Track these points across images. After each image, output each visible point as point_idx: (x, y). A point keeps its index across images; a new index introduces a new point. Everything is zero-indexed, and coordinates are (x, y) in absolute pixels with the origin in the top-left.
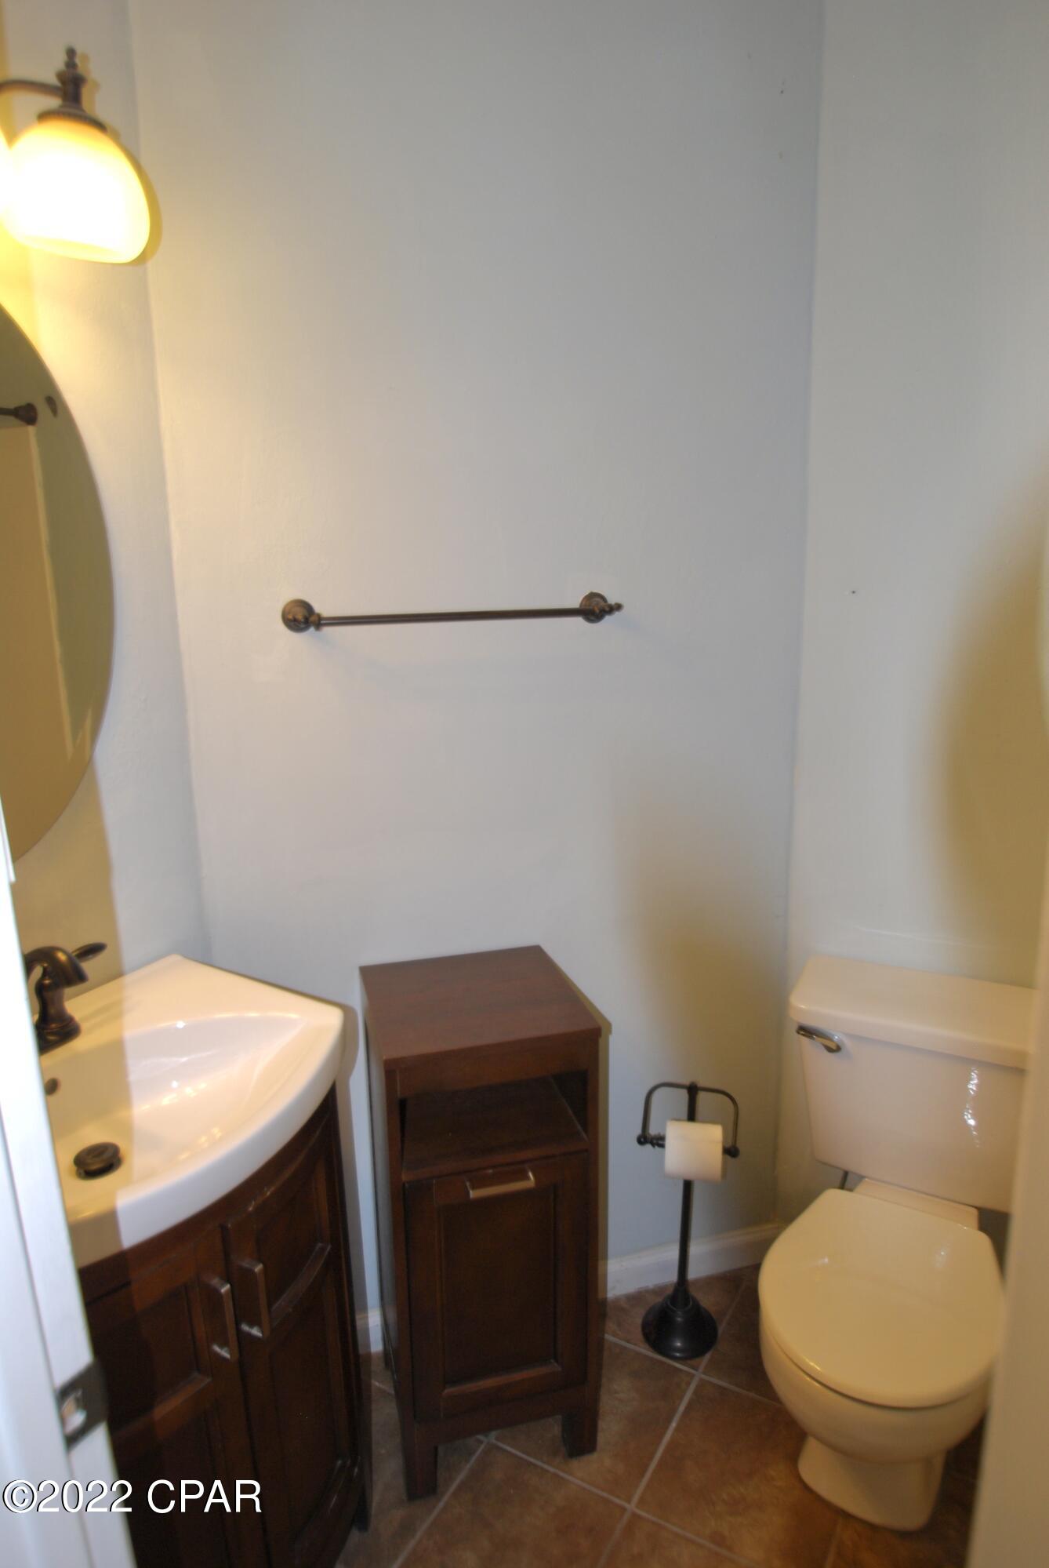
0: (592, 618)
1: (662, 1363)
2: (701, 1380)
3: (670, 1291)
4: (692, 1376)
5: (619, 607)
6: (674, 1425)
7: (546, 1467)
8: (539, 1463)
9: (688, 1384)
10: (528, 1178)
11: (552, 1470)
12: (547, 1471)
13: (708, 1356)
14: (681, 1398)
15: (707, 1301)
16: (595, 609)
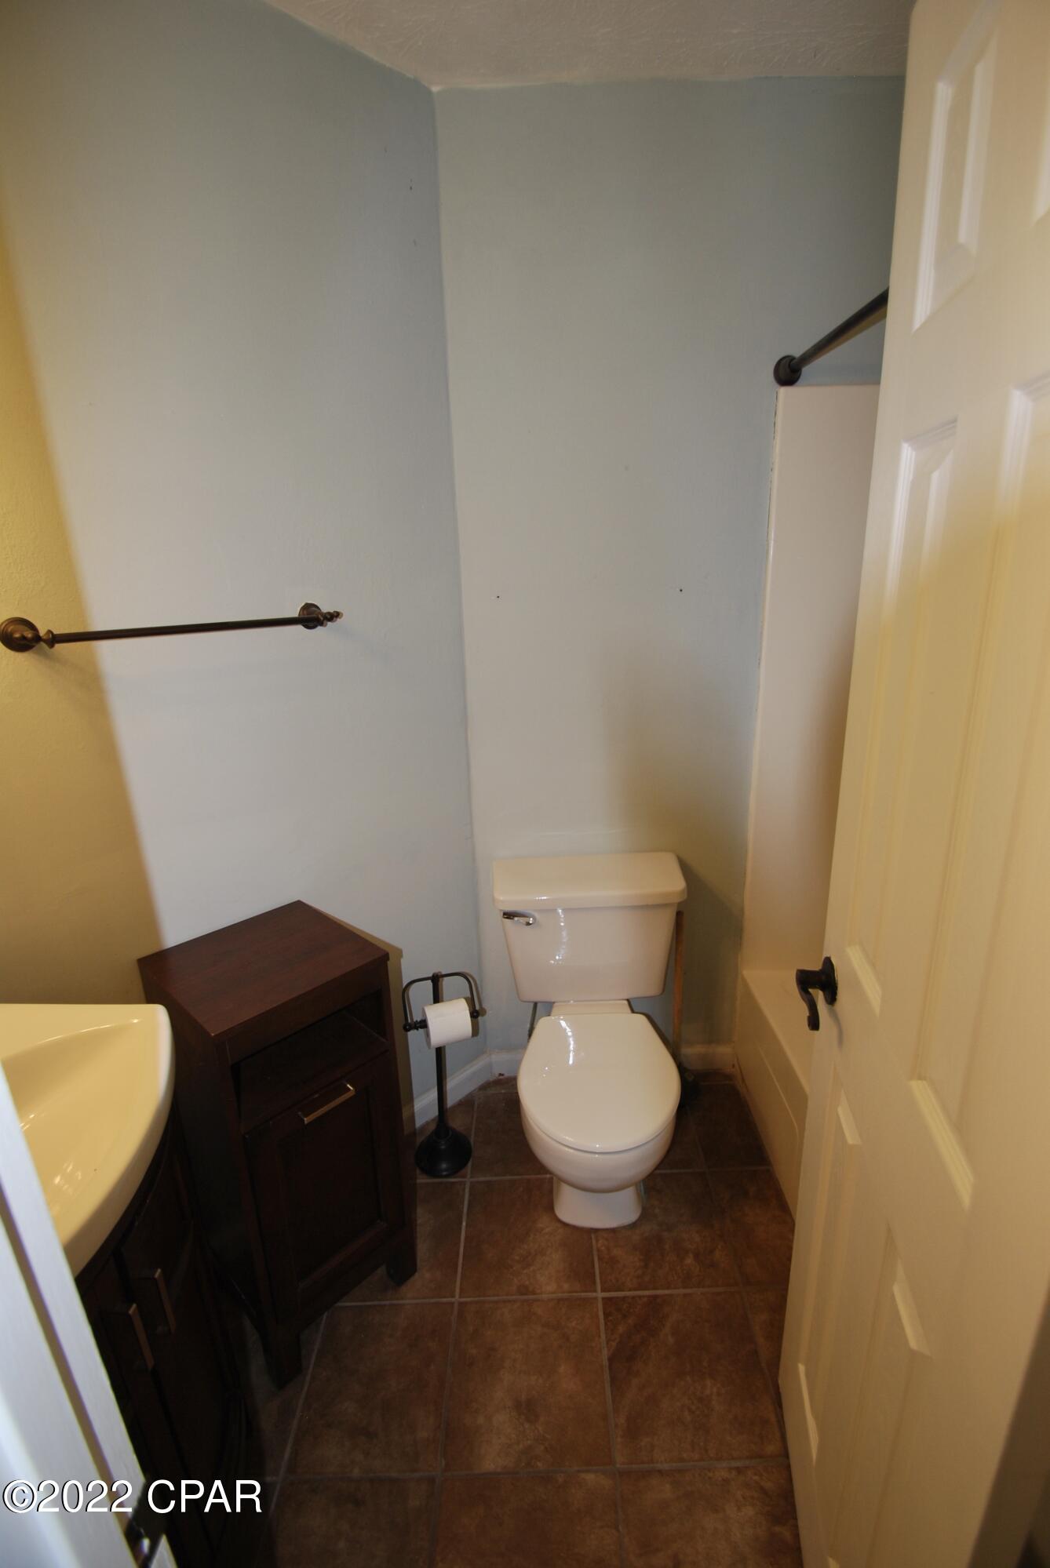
0: (311, 625)
1: (441, 1183)
2: (471, 1183)
3: (433, 1127)
4: (464, 1183)
5: (333, 616)
6: (464, 1224)
7: (383, 1303)
8: (376, 1303)
9: (464, 1189)
10: (349, 1089)
11: (387, 1303)
12: (385, 1305)
13: (470, 1164)
14: (463, 1203)
15: (457, 1123)
16: (311, 618)
